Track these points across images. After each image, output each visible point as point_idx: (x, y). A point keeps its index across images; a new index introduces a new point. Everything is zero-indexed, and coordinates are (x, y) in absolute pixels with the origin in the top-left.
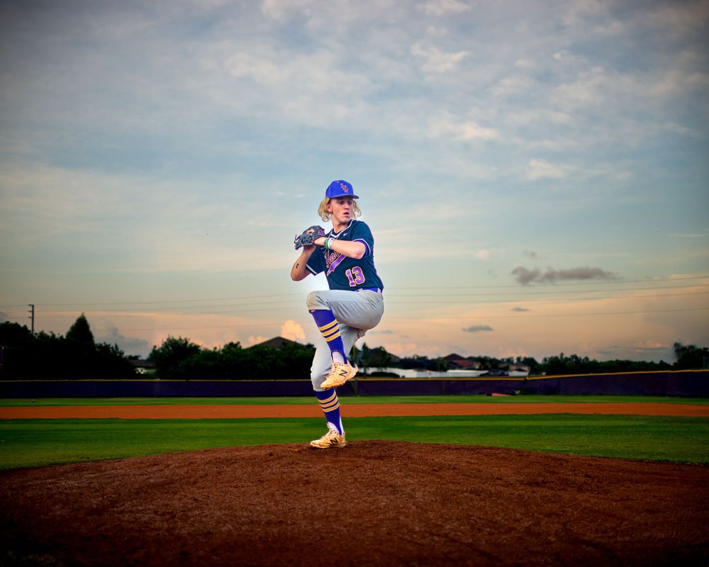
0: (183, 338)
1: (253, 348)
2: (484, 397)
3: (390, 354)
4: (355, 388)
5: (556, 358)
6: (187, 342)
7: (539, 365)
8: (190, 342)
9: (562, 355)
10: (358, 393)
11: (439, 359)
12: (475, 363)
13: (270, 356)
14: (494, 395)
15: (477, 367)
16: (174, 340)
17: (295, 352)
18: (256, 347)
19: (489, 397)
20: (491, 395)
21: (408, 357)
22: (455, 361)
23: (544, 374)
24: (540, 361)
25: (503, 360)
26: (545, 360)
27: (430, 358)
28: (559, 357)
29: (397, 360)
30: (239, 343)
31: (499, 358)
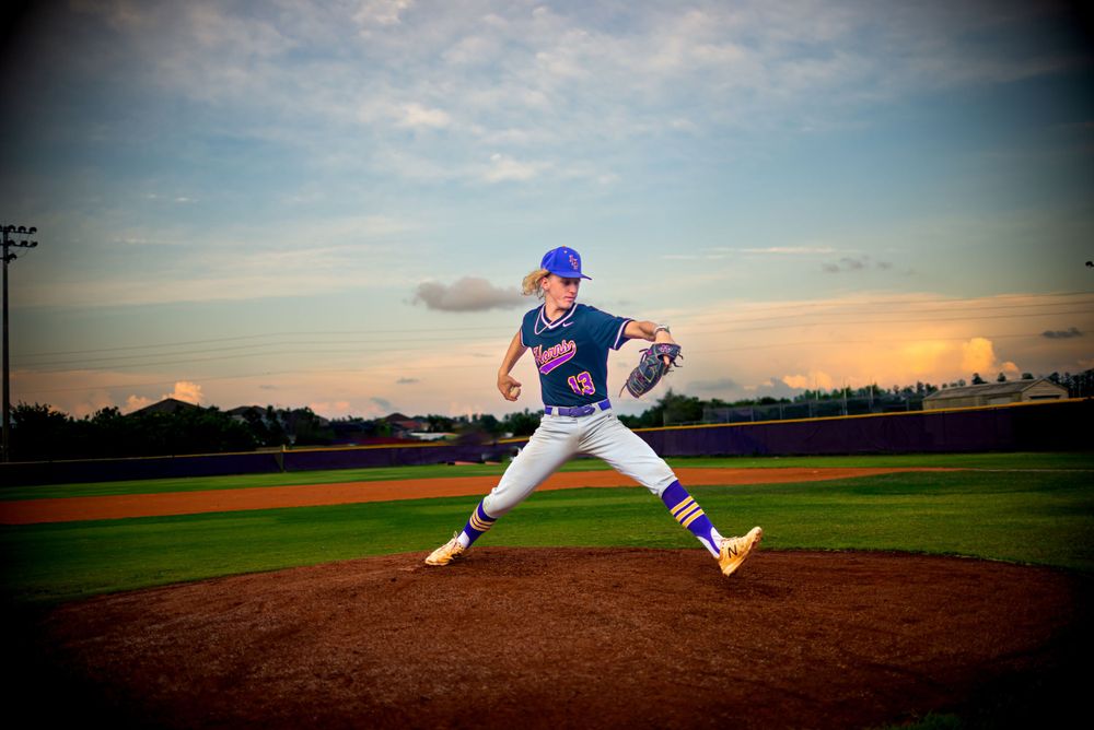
0: (41, 405)
1: (135, 414)
2: (446, 468)
3: (318, 417)
4: (281, 462)
5: (520, 414)
6: (46, 410)
7: (500, 424)
8: (51, 410)
9: (527, 410)
10: (285, 468)
11: (378, 420)
12: (423, 424)
13: (164, 425)
14: (457, 463)
15: (426, 429)
16: (27, 407)
17: (198, 418)
18: (141, 413)
19: (451, 467)
20: (453, 464)
21: (336, 419)
22: (399, 423)
23: (510, 435)
24: (500, 418)
25: (455, 418)
26: (507, 417)
27: (365, 419)
28: (523, 412)
29: (326, 424)
30: (116, 408)
31: (451, 416)
